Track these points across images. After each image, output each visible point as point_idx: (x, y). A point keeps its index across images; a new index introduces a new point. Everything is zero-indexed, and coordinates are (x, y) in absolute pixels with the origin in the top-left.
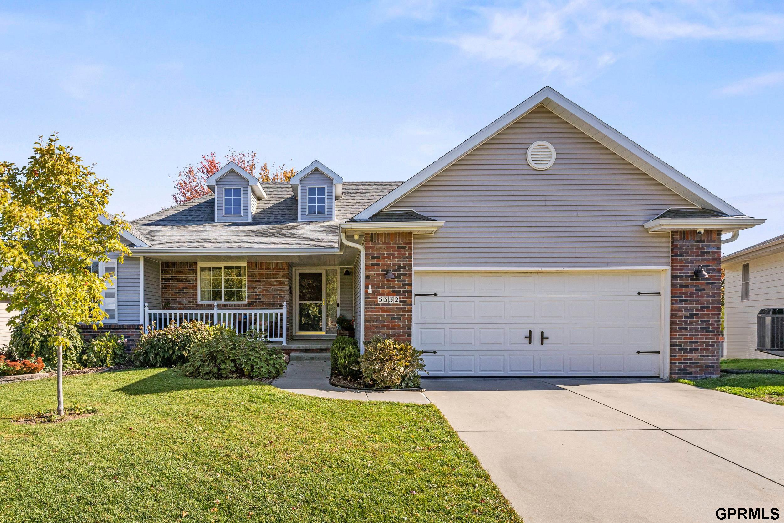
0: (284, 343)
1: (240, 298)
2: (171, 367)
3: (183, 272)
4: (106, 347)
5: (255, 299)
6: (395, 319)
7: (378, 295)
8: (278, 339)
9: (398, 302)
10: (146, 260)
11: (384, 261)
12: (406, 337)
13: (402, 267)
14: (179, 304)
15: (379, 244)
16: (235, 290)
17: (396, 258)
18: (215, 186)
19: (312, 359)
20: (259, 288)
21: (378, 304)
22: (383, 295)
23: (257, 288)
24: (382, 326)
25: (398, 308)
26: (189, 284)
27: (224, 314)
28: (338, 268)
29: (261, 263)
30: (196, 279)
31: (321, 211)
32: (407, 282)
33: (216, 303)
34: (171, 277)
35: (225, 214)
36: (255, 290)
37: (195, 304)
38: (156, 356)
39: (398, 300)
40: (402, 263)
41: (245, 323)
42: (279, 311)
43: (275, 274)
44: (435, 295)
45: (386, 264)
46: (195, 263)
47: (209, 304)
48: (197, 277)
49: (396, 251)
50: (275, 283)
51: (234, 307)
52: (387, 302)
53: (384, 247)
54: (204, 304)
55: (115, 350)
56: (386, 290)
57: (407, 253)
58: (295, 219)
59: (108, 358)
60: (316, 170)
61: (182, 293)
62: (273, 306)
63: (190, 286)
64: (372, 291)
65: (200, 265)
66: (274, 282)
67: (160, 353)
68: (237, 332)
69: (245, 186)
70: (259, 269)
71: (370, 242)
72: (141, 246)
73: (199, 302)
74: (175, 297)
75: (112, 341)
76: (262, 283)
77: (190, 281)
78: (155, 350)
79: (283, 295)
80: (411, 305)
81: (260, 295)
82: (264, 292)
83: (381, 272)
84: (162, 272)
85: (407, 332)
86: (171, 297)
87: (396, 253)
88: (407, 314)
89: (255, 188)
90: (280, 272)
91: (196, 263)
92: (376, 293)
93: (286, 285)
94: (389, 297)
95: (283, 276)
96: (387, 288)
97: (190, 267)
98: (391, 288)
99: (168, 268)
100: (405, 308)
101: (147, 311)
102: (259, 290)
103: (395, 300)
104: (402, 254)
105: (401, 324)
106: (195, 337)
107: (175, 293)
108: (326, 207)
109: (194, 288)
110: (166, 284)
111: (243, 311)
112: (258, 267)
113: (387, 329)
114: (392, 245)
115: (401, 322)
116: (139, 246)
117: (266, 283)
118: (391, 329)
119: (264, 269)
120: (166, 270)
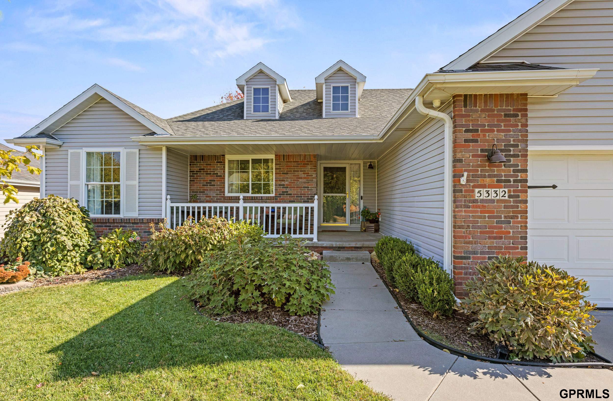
0: (315, 240)
1: (268, 191)
2: (183, 275)
3: (211, 165)
4: (116, 246)
5: (282, 192)
6: (502, 222)
7: (475, 187)
8: (309, 236)
9: (507, 198)
10: (169, 150)
11: (484, 136)
12: (519, 250)
13: (513, 146)
14: (206, 197)
15: (477, 111)
16: (262, 182)
17: (503, 131)
18: (244, 85)
19: (348, 259)
20: (287, 181)
21: (475, 201)
22: (484, 186)
23: (284, 181)
24: (481, 232)
25: (505, 207)
26: (216, 176)
27: (251, 208)
28: (361, 162)
29: (289, 155)
30: (224, 172)
31: (345, 107)
32: (520, 168)
33: (241, 196)
34: (199, 169)
35: (254, 112)
36: (283, 183)
37: (222, 197)
38: (165, 261)
39: (507, 195)
40: (512, 139)
41: (273, 217)
42: (309, 205)
43: (303, 166)
44: (554, 187)
45: (487, 141)
46: (222, 155)
47: (236, 197)
48: (224, 169)
49: (502, 121)
50: (303, 176)
51: (262, 200)
52: (490, 198)
53: (484, 116)
54: (232, 197)
55: (127, 249)
56: (488, 181)
57: (520, 124)
58: (320, 116)
59: (117, 259)
60: (340, 70)
61: (210, 185)
62: (300, 199)
63: (218, 178)
64: (468, 181)
65: (228, 157)
66: (301, 174)
67: (171, 257)
68: (264, 229)
69: (272, 86)
70: (286, 162)
71: (463, 109)
72: (162, 134)
73: (227, 194)
74: (203, 190)
75: (123, 239)
76: (289, 176)
77: (218, 174)
78: (165, 253)
79: (311, 187)
80: (526, 202)
81: (288, 187)
82: (291, 185)
83: (479, 153)
84: (190, 165)
85: (520, 243)
86: (199, 190)
87: (502, 124)
88: (519, 215)
89: (282, 87)
90: (308, 164)
91: (224, 155)
92: (472, 184)
93: (313, 178)
94: (493, 190)
95: (311, 169)
96: (490, 176)
97: (218, 160)
98: (495, 176)
99: (196, 160)
100: (518, 207)
101: (169, 204)
102: (287, 183)
103: (502, 194)
104: (512, 126)
105: (511, 231)
106: (213, 238)
107: (203, 185)
108: (349, 105)
109: (222, 181)
110: (194, 176)
111: (271, 205)
112: (286, 160)
113: (490, 238)
114: (496, 112)
115: (512, 228)
116: (160, 135)
117: (293, 176)
118: (495, 238)
119: (291, 162)
120: (194, 162)
